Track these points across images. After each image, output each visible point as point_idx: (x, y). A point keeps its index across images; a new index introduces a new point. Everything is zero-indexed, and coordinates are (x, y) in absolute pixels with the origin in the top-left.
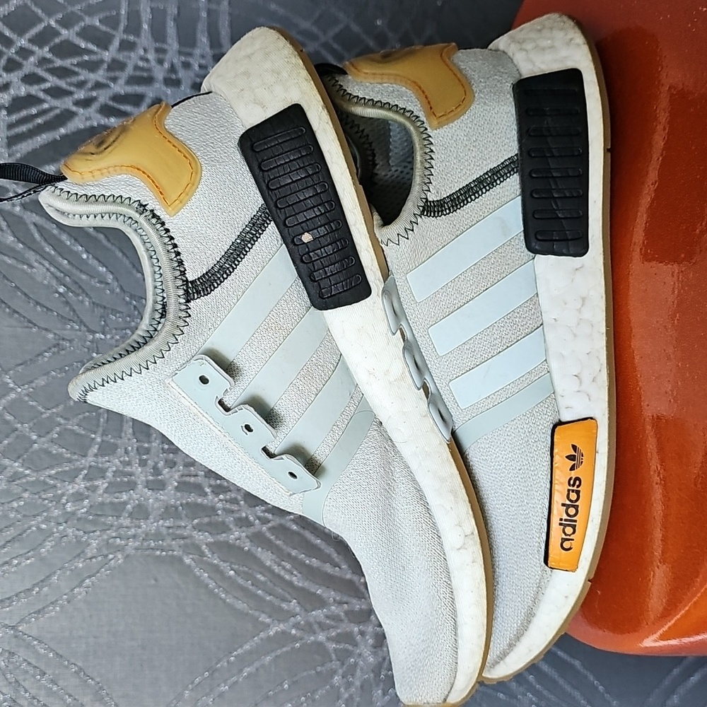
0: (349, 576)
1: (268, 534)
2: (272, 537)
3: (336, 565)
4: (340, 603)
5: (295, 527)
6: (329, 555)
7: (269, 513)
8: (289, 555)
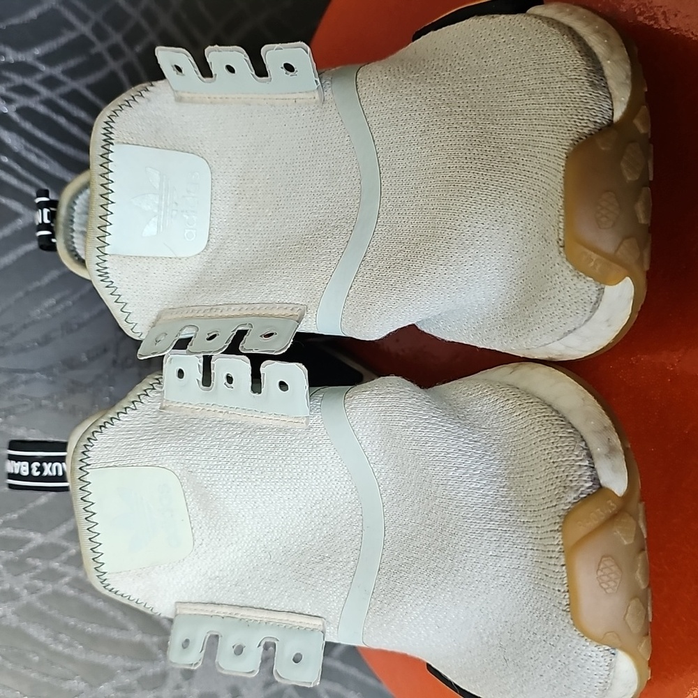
0: (138, 637)
1: (38, 604)
2: (44, 608)
3: (122, 628)
4: (131, 670)
5: (71, 592)
6: (114, 618)
7: (38, 579)
8: (66, 626)
